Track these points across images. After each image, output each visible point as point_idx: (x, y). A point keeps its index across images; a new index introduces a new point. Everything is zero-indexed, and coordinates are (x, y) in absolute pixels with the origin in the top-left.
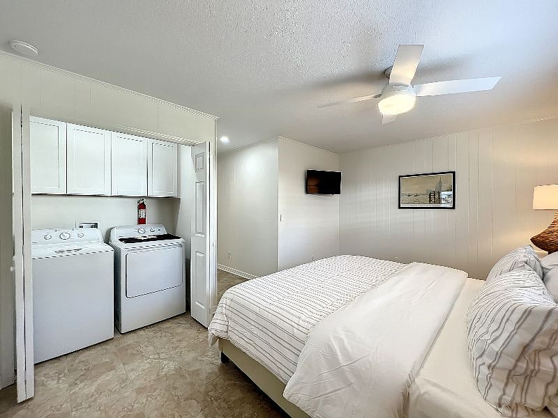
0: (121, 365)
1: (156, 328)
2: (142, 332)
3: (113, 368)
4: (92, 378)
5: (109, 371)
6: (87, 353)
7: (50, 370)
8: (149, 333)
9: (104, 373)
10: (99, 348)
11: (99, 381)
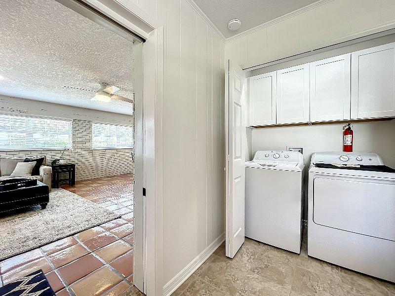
0: (290, 287)
1: (348, 276)
2: (328, 268)
3: (281, 283)
4: (265, 277)
5: (278, 283)
6: (276, 252)
7: (251, 247)
8: (337, 275)
9: (274, 280)
10: (284, 255)
11: (266, 285)
